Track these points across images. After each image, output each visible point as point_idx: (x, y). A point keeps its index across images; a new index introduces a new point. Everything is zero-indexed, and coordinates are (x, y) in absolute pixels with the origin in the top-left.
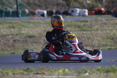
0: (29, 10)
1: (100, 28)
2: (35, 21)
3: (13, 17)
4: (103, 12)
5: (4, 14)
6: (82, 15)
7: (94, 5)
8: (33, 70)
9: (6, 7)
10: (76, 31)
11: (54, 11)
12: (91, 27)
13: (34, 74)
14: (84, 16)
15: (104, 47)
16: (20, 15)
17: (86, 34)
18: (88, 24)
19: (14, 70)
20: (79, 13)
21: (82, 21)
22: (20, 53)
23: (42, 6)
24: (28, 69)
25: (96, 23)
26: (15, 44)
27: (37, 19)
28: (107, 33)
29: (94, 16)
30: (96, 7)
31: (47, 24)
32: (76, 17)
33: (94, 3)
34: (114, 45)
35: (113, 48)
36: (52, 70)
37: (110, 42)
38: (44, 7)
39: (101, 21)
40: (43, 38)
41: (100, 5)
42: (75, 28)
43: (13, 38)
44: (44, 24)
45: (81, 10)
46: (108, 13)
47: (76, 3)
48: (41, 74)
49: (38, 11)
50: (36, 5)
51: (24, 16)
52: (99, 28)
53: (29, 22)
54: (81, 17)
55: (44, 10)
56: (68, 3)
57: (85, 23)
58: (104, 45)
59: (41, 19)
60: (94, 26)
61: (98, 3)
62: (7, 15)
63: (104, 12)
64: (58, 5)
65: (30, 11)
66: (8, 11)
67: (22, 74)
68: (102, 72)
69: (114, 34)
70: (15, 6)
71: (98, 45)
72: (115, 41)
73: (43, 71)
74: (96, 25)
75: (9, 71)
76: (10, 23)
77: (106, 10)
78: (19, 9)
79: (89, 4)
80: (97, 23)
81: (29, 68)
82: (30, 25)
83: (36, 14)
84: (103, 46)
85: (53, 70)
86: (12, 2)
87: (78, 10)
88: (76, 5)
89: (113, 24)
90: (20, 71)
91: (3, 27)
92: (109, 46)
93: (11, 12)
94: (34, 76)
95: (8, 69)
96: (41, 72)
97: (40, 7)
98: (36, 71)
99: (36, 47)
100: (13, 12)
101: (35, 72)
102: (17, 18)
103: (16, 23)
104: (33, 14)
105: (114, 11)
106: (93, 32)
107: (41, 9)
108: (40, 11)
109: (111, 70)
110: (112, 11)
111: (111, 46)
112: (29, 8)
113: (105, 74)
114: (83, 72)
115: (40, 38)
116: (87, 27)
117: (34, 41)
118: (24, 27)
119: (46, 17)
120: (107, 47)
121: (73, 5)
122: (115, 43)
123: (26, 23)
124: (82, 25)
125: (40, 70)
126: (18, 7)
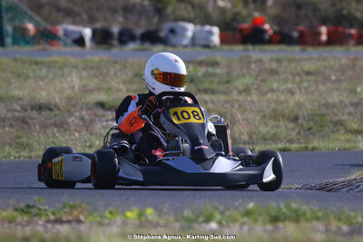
0: (36, 24)
1: (255, 87)
2: (54, 58)
4: (267, 36)
6: (201, 43)
7: (239, 13)
8: (46, 210)
11: (115, 30)
12: (228, 82)
13: (48, 221)
14: (207, 46)
15: (267, 144)
16: (8, 40)
17: (213, 102)
18: (218, 71)
20: (193, 39)
21: (201, 63)
22: (5, 157)
23: (79, 14)
24: (28, 207)
25: (245, 70)
27: (60, 53)
28: (276, 102)
29: (239, 48)
30: (244, 21)
31: (92, 68)
32: (181, 49)
33: (240, 8)
34: (299, 137)
35: (294, 146)
36: (105, 210)
37: (286, 128)
38: (85, 17)
39: (258, 64)
41: (257, 15)
44: (84, 69)
45: (199, 27)
46: (282, 38)
47: (182, 6)
48: (69, 222)
49: (66, 27)
50: (58, 9)
51: (22, 42)
52: (252, 85)
53: (37, 63)
54: (198, 49)
55: (85, 26)
56: (160, 5)
57: (211, 70)
58: (267, 137)
59: (73, 55)
60: (238, 77)
61: (251, 6)
63: (271, 36)
64: (127, 10)
65: (41, 28)
67: (11, 221)
69: (299, 105)
71: (247, 139)
72: (302, 125)
73: (76, 213)
74: (244, 76)
77: (276, 28)
78: (5, 22)
79: (223, 10)
80: (248, 68)
81: (32, 204)
82: (40, 70)
83: (59, 39)
84: (265, 139)
87: (190, 29)
88: (184, 14)
89: (298, 74)
90: (4, 214)
92: (285, 141)
94: (47, 228)
96: (70, 218)
97: (71, 15)
98: (53, 213)
99: (55, 140)
101: (52, 217)
104: (48, 36)
106: (235, 95)
107: (74, 23)
108: (71, 28)
109: (288, 213)
110: (296, 34)
111: (288, 141)
112: (37, 18)
113: (269, 227)
114: (201, 219)
115: (69, 112)
116: (216, 80)
117: (48, 121)
118: (19, 76)
119: (91, 48)
120: (277, 144)
121: (173, 12)
122: (302, 133)
123: (27, 66)
124: (200, 74)
125: (67, 210)
126: (3, 15)
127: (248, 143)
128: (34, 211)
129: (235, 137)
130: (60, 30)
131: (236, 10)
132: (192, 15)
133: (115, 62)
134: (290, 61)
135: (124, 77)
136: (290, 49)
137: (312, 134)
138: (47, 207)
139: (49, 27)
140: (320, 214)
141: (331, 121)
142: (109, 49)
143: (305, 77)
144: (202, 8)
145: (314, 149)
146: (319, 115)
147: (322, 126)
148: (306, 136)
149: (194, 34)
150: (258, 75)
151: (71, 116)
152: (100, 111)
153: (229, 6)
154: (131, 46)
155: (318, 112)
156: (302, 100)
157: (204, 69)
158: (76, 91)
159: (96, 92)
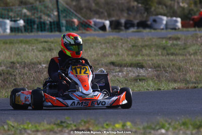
0: (79, 19)
1: (200, 51)
2: (88, 38)
3: (51, 31)
5: (36, 26)
6: (171, 27)
7: (192, 10)
8: (71, 124)
9: (39, 14)
10: (158, 55)
11: (123, 21)
12: (184, 49)
13: (72, 130)
14: (175, 29)
16: (64, 28)
18: (179, 43)
19: (37, 125)
20: (166, 25)
21: (170, 38)
23: (102, 13)
24: (62, 122)
25: (194, 42)
29: (193, 29)
30: (195, 14)
31: (108, 43)
32: (159, 31)
33: (193, 7)
36: (104, 123)
38: (106, 14)
42: (157, 51)
44: (105, 44)
45: (169, 18)
47: (160, 6)
50: (91, 10)
51: (71, 30)
52: (198, 50)
54: (170, 30)
55: (106, 20)
56: (147, 7)
57: (175, 42)
59: (98, 36)
60: (190, 46)
61: (199, 5)
62: (41, 27)
64: (129, 9)
65: (81, 21)
66: (42, 20)
67: (51, 130)
70: (56, 13)
71: (194, 81)
73: (87, 125)
74: (194, 45)
75: (30, 126)
76: (46, 42)
78: (61, 18)
79: (183, 8)
80: (197, 41)
81: (63, 120)
83: (92, 27)
85: (105, 125)
86: (50, 5)
87: (165, 19)
88: (162, 11)
90: (49, 127)
91: (33, 49)
93: (48, 22)
94: (70, 134)
95: (28, 121)
96: (84, 128)
97: (98, 14)
98: (75, 126)
100: (50, 22)
101: (74, 128)
102: (57, 33)
103: (56, 43)
104: (85, 26)
106: (188, 57)
107: (100, 18)
108: (98, 20)
112: (79, 16)
114: (158, 127)
116: (178, 48)
119: (109, 32)
121: (155, 10)
124: (169, 45)
125: (83, 124)
126: (60, 14)
127: (195, 83)
128: (65, 125)
129: (188, 79)
130: (93, 23)
131: (190, 8)
132: (166, 12)
133: (122, 39)
135: (126, 47)
138: (72, 122)
139: (85, 20)
142: (119, 32)
144: (171, 7)
149: (167, 22)
152: (112, 67)
153: (186, 6)
154: (132, 30)
157: (171, 42)
158: (99, 56)
159: (110, 56)
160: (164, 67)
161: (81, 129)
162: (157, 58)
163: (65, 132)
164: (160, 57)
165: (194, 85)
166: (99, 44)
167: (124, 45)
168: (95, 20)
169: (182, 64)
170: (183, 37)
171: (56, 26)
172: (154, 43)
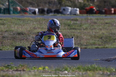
0: (20, 7)
1: (89, 27)
2: (25, 18)
3: (4, 14)
4: (94, 11)
6: (73, 13)
7: (86, 4)
8: (14, 67)
10: (65, 29)
11: (46, 9)
12: (81, 26)
14: (75, 15)
15: (92, 46)
16: (12, 12)
18: (78, 22)
21: (72, 20)
22: (7, 49)
23: (34, 4)
24: (8, 66)
25: (86, 22)
26: (3, 41)
27: (28, 17)
28: (95, 32)
29: (85, 15)
30: (87, 7)
31: (37, 21)
32: (67, 15)
33: (86, 2)
34: (102, 44)
35: (100, 47)
37: (98, 41)
38: (36, 5)
39: (91, 20)
40: (32, 35)
41: (91, 5)
42: (65, 27)
43: (2, 34)
45: (72, 8)
46: (99, 12)
47: (67, 1)
50: (28, 2)
51: (16, 13)
52: (88, 27)
53: (19, 20)
54: (72, 15)
55: (36, 8)
56: (60, 1)
57: (75, 22)
59: (31, 17)
60: (84, 25)
61: (90, 2)
63: (96, 11)
64: (50, 3)
65: (22, 9)
67: (2, 70)
68: (82, 70)
69: (103, 34)
70: (7, 3)
71: (86, 44)
72: (103, 40)
73: (23, 68)
74: (86, 24)
76: (1, 20)
77: (98, 9)
79: (80, 3)
80: (88, 22)
82: (21, 22)
84: (91, 44)
85: (33, 68)
87: (70, 9)
88: (68, 4)
89: (103, 24)
92: (97, 45)
93: (3, 8)
94: (13, 72)
96: (21, 69)
97: (32, 4)
98: (16, 68)
99: (24, 44)
100: (4, 8)
101: (15, 69)
102: (8, 15)
103: (7, 20)
104: (24, 11)
105: (105, 10)
106: (82, 30)
107: (33, 7)
108: (32, 8)
109: (91, 68)
110: (104, 11)
111: (99, 45)
112: (21, 5)
113: (84, 73)
115: (28, 35)
116: (77, 25)
117: (22, 38)
118: (14, 24)
119: (38, 15)
120: (95, 46)
121: (64, 3)
122: (103, 42)
123: (16, 20)
124: (72, 23)
125: (20, 67)
126: (10, 4)
127: (86, 46)
128: (10, 67)
129: (82, 43)
130: (28, 10)
132: (70, 5)
133: (45, 19)
134: (101, 19)
136: (102, 15)
137: (106, 43)
138: (14, 66)
139: (24, 8)
140: (101, 69)
141: (113, 39)
142: (43, 15)
143: (106, 25)
144: (74, 2)
145: (107, 47)
146: (109, 37)
147: (110, 40)
148: (105, 43)
149: (71, 11)
150: (90, 24)
151: (29, 37)
153: (82, 2)
154: (51, 14)
155: (109, 36)
156: (104, 32)
157: (73, 22)
158: (32, 28)
159: (38, 29)
160: (68, 36)
161: (19, 70)
162: (65, 30)
163: (10, 71)
164: (66, 30)
165: (85, 47)
166: (32, 22)
167: (46, 23)
168: (30, 8)
169: (79, 35)
170: (80, 20)
171: (7, 11)
172: (63, 22)
